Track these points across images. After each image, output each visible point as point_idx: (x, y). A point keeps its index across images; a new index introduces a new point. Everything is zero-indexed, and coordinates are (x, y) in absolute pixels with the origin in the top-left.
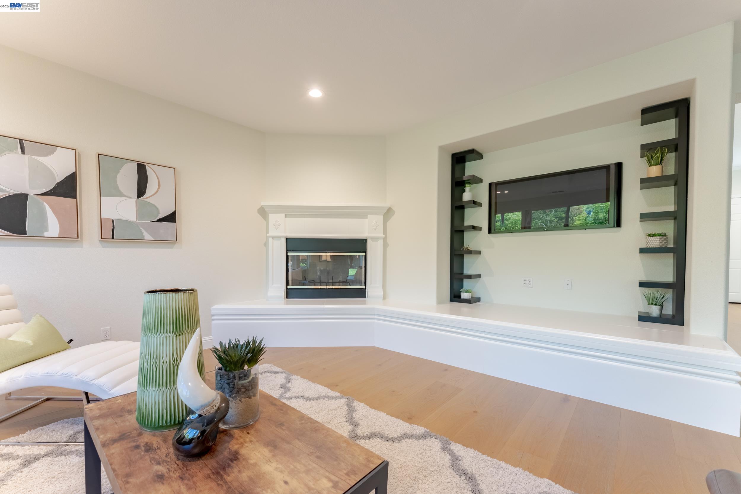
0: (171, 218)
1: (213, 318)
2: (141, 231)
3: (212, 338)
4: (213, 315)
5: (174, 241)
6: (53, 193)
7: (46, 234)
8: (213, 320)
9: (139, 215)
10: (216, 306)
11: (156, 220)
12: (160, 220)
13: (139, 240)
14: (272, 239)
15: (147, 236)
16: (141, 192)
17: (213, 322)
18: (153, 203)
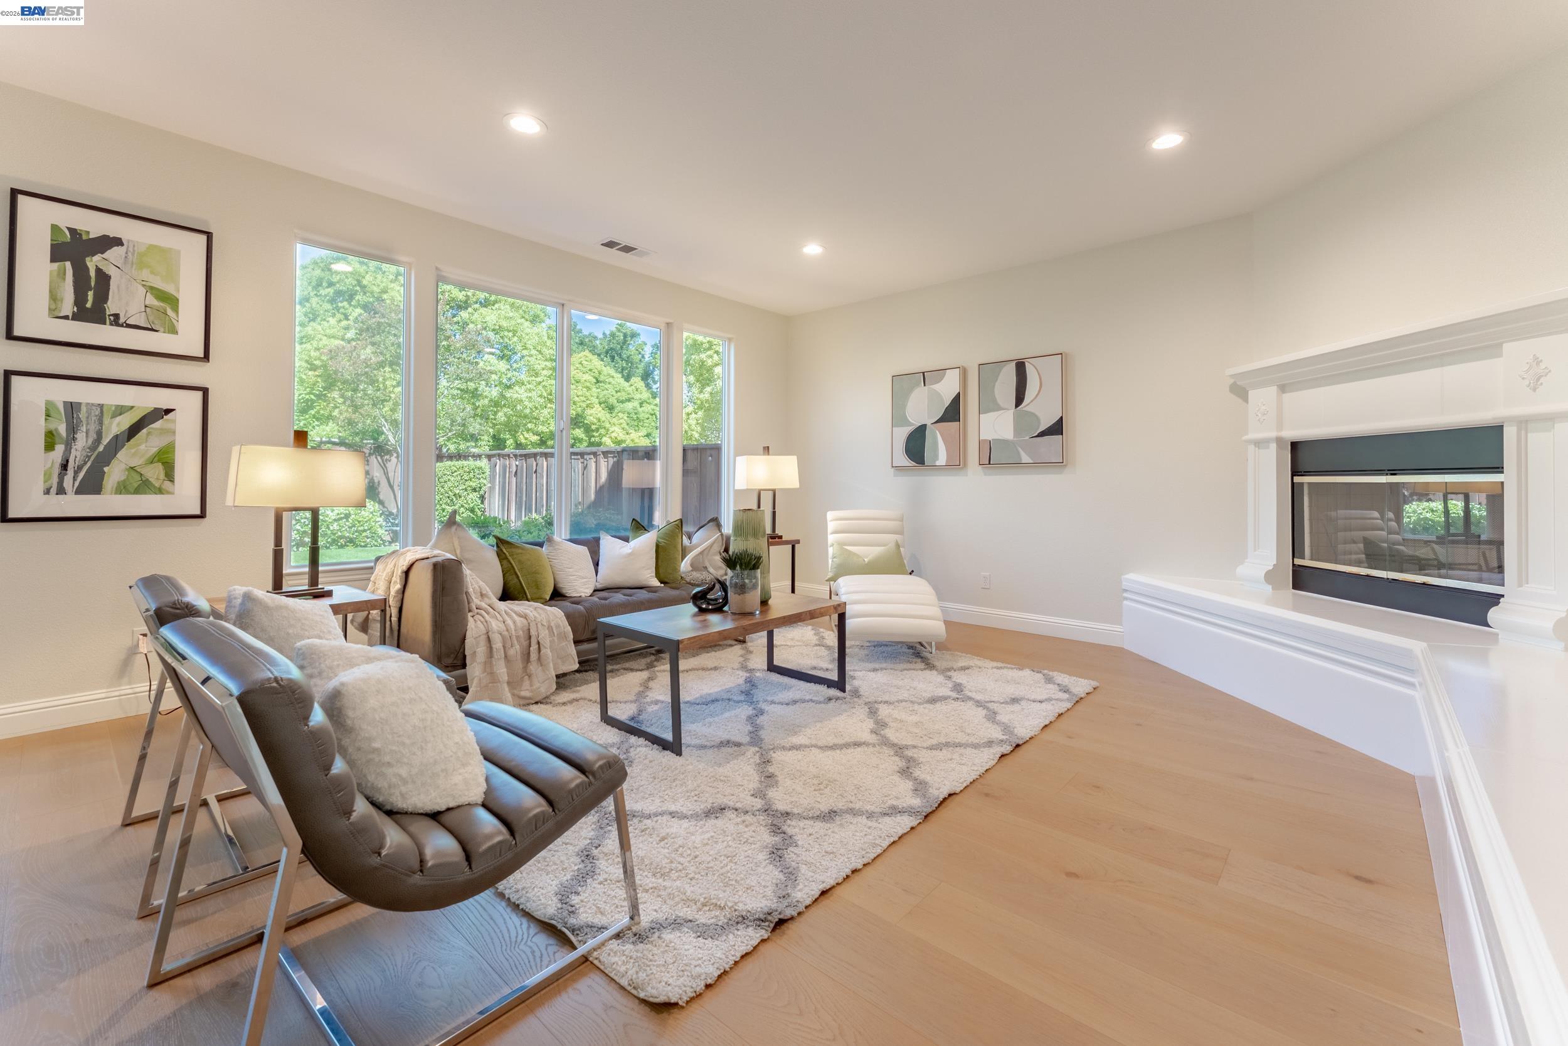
0: (1057, 429)
1: (1125, 595)
2: (1019, 452)
3: (1122, 630)
4: (1126, 591)
5: (1060, 464)
6: (942, 420)
7: (938, 463)
8: (1126, 599)
9: (1018, 430)
10: (1131, 576)
11: (1036, 434)
12: (1042, 434)
13: (1016, 465)
14: (1253, 446)
15: (1025, 458)
16: (1019, 400)
17: (1125, 602)
18: (1033, 411)
